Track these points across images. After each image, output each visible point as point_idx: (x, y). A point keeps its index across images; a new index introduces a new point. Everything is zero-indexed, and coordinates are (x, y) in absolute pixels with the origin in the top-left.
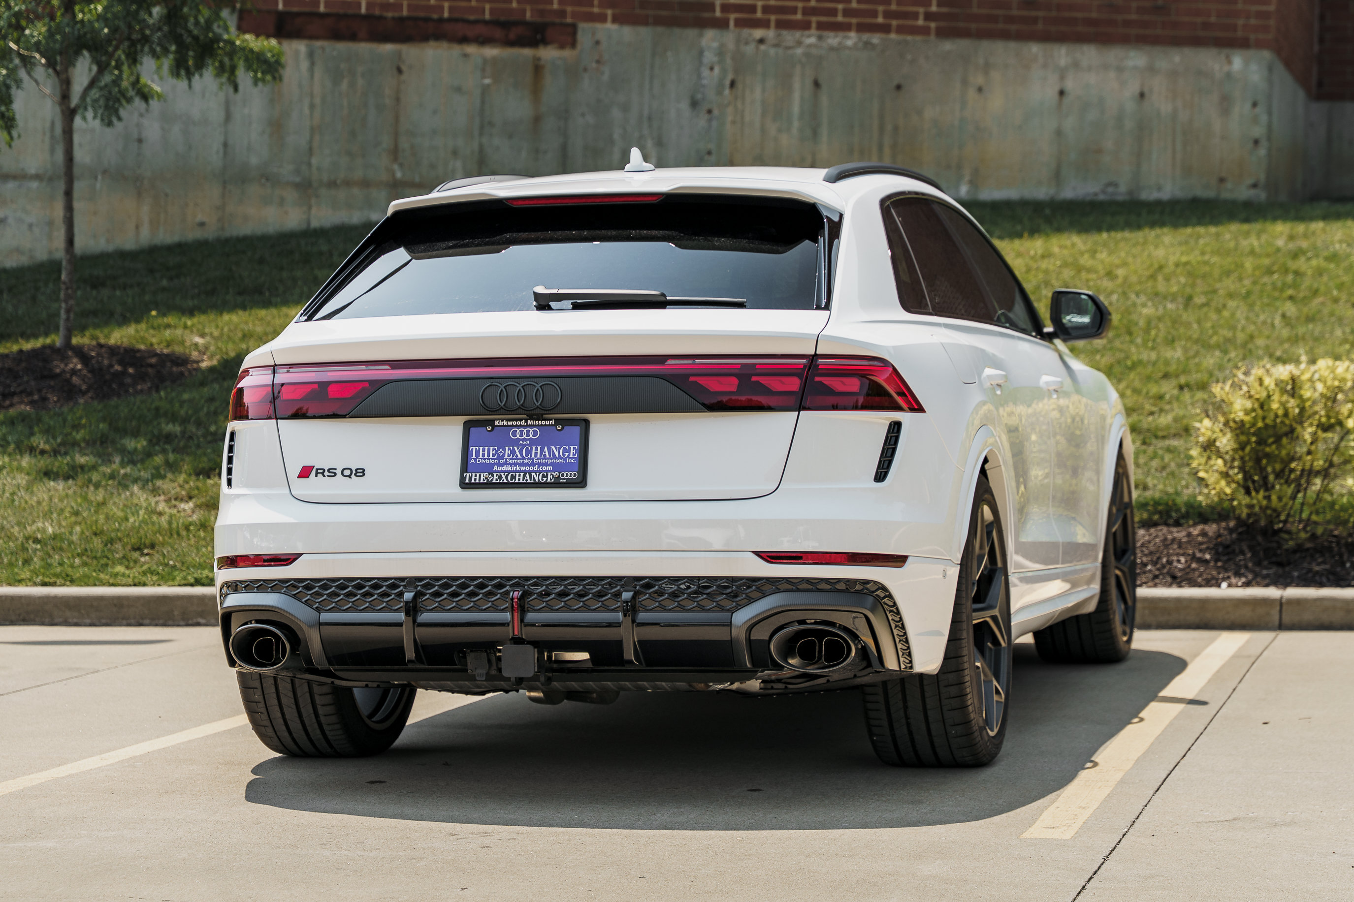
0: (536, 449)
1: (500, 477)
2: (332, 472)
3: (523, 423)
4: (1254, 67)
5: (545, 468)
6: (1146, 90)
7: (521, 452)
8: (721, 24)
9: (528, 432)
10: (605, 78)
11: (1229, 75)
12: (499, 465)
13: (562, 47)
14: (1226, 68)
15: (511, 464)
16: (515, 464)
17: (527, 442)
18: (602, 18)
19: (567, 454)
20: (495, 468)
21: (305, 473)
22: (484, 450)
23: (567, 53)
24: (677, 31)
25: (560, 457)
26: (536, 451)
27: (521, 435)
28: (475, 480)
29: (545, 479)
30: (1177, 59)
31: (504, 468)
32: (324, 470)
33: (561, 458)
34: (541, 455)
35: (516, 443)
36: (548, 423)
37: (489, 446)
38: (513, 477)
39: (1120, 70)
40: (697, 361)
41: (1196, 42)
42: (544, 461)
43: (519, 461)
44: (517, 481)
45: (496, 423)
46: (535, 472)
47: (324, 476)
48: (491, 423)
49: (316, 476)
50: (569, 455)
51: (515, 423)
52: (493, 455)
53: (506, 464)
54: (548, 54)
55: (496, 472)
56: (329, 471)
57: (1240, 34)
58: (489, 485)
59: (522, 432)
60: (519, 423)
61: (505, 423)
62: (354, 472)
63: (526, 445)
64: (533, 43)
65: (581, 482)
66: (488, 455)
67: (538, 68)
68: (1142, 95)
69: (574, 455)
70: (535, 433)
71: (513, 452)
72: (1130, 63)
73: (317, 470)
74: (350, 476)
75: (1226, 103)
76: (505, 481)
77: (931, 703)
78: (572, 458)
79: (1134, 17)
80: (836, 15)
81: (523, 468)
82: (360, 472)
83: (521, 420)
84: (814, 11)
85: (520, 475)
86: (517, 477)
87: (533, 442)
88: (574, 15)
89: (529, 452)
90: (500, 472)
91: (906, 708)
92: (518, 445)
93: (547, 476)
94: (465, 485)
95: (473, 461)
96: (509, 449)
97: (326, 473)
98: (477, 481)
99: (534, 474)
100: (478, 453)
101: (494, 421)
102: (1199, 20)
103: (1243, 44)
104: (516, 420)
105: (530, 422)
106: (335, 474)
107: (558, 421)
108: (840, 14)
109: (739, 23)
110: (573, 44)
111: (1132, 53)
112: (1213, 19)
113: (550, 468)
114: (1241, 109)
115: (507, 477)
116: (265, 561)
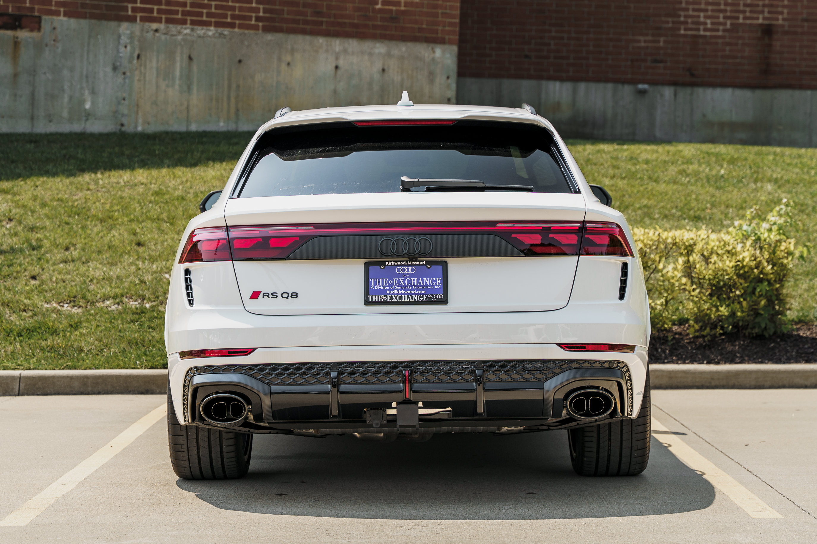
0: (414, 280)
1: (392, 298)
2: (275, 295)
3: (405, 263)
4: (448, 55)
5: (421, 292)
6: (386, 68)
7: (404, 282)
8: (132, 20)
9: (408, 269)
10: (59, 50)
11: (433, 59)
12: (390, 290)
13: (32, 30)
14: (432, 55)
15: (398, 290)
16: (401, 290)
17: (408, 276)
18: (57, 13)
19: (434, 283)
20: (388, 292)
21: (255, 295)
22: (379, 281)
23: (35, 34)
24: (104, 23)
25: (430, 285)
26: (414, 281)
27: (404, 271)
28: (375, 300)
29: (422, 299)
30: (404, 49)
31: (394, 292)
32: (269, 294)
33: (431, 286)
34: (417, 284)
35: (400, 276)
36: (421, 263)
37: (383, 278)
38: (400, 298)
39: (371, 54)
40: (516, 225)
41: (415, 39)
42: (420, 288)
43: (403, 288)
44: (403, 300)
45: (387, 263)
46: (415, 295)
47: (269, 297)
48: (384, 263)
49: (263, 297)
50: (436, 283)
51: (399, 263)
52: (386, 284)
53: (395, 289)
54: (23, 34)
55: (389, 294)
56: (272, 294)
57: (440, 35)
58: (385, 303)
59: (404, 269)
60: (402, 263)
61: (393, 264)
62: (290, 295)
63: (407, 277)
64: (14, 27)
65: (444, 301)
66: (383, 283)
67: (16, 44)
68: (383, 70)
69: (439, 283)
70: (413, 270)
71: (399, 282)
72: (377, 51)
73: (264, 293)
74: (287, 298)
75: (431, 76)
76: (395, 300)
77: (626, 436)
78: (438, 286)
79: (379, 23)
80: (202, 16)
81: (406, 292)
82: (295, 295)
83: (403, 261)
84: (189, 13)
85: (405, 297)
86: (403, 298)
87: (411, 276)
88: (40, 10)
89: (409, 282)
90: (392, 294)
91: (610, 439)
92: (402, 278)
93: (423, 297)
94: (367, 303)
95: (372, 287)
96: (396, 280)
97: (270, 296)
98: (377, 300)
99: (414, 296)
100: (375, 282)
101: (385, 262)
102: (416, 26)
103: (441, 41)
104: (400, 262)
105: (409, 263)
106: (277, 296)
107: (428, 262)
108: (205, 15)
109: (143, 19)
110: (39, 29)
111: (378, 45)
112: (424, 26)
113: (424, 292)
114: (440, 80)
115: (396, 298)
116: (229, 352)
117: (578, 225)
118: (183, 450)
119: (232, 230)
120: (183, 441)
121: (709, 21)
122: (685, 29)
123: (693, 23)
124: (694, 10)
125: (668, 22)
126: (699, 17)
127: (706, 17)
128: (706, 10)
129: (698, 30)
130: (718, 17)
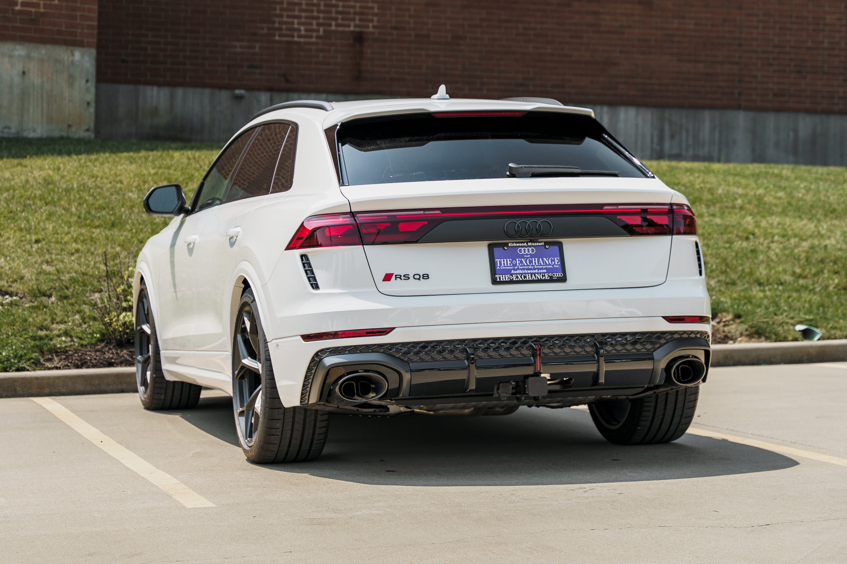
0: (535, 260)
1: (517, 277)
2: (407, 277)
3: (525, 244)
4: (86, 58)
5: (542, 271)
6: (26, 70)
7: (526, 262)
9: (528, 250)
11: (73, 62)
12: (515, 270)
14: (71, 58)
15: (521, 269)
16: (524, 269)
17: (529, 256)
19: (553, 263)
20: (513, 272)
21: (388, 277)
22: (504, 261)
25: (549, 265)
26: (535, 261)
27: (525, 252)
28: (503, 279)
29: (544, 277)
30: (43, 52)
31: (518, 272)
32: (401, 276)
33: (551, 265)
34: (538, 264)
35: (522, 256)
36: (540, 244)
37: (507, 258)
38: (525, 277)
39: (11, 57)
40: (620, 207)
41: (54, 42)
42: (541, 267)
43: (526, 267)
44: (528, 279)
45: (510, 245)
46: (538, 273)
47: (401, 279)
48: (506, 244)
49: (396, 279)
50: (555, 263)
51: (520, 245)
52: (510, 264)
53: (518, 269)
55: (514, 274)
56: (404, 276)
57: (78, 38)
58: (511, 282)
59: (525, 250)
60: (523, 244)
61: (515, 245)
62: (422, 277)
63: (528, 258)
65: (563, 279)
66: (507, 264)
68: (24, 73)
69: (558, 263)
70: (533, 251)
71: (521, 262)
72: (17, 53)
73: (396, 276)
74: (419, 279)
75: (71, 79)
76: (521, 279)
77: (679, 405)
78: (557, 265)
79: (18, 25)
81: (529, 272)
82: (426, 277)
83: (524, 243)
85: (528, 276)
86: (527, 277)
87: (532, 256)
89: (531, 262)
90: (517, 274)
91: (665, 408)
92: (524, 258)
93: (545, 276)
94: (495, 282)
95: (498, 268)
96: (519, 260)
97: (403, 278)
98: (504, 280)
99: (536, 275)
100: (500, 263)
101: (508, 243)
102: (56, 28)
103: (80, 44)
104: (521, 243)
105: (530, 244)
106: (409, 278)
107: (546, 243)
111: (18, 47)
112: (63, 29)
113: (545, 271)
114: (80, 83)
115: (521, 277)
116: (367, 333)
117: (667, 207)
118: (277, 434)
119: (358, 215)
120: (279, 425)
121: (302, 28)
122: (280, 36)
123: (287, 29)
124: (288, 17)
125: (263, 28)
126: (293, 23)
127: (300, 24)
128: (299, 17)
129: (293, 36)
130: (311, 24)
